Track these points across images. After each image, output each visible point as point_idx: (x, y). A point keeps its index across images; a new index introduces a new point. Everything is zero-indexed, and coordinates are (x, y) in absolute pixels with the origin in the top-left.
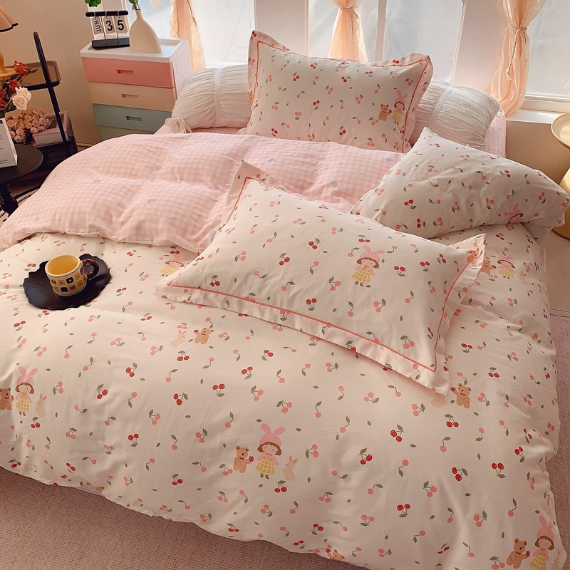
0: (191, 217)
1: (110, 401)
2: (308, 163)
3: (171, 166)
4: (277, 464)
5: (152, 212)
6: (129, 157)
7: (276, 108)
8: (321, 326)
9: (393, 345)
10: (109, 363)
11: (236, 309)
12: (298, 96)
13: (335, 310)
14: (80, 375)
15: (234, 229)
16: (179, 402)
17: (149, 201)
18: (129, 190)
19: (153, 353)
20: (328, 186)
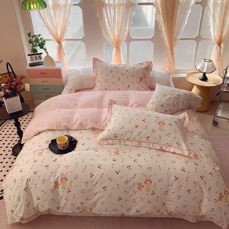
0: (97, 118)
1: (95, 178)
2: (126, 97)
3: (82, 103)
4: (151, 186)
5: (84, 119)
6: (66, 102)
7: (106, 81)
8: (151, 144)
9: (175, 146)
10: (92, 166)
11: (123, 144)
12: (113, 77)
13: (155, 139)
14: (83, 172)
15: (117, 120)
16: (118, 174)
17: (82, 115)
18: (72, 113)
19: (104, 161)
20: (134, 104)
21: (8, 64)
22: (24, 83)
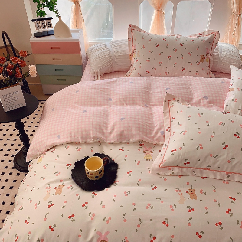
0: (146, 125)
3: (118, 97)
5: (126, 125)
6: (93, 95)
7: (149, 61)
10: (151, 220)
11: (199, 175)
12: (160, 54)
14: (137, 231)
15: (186, 132)
16: (200, 237)
17: (122, 119)
18: (104, 114)
19: (173, 210)
20: (203, 99)
21: (4, 33)
22: (27, 63)
